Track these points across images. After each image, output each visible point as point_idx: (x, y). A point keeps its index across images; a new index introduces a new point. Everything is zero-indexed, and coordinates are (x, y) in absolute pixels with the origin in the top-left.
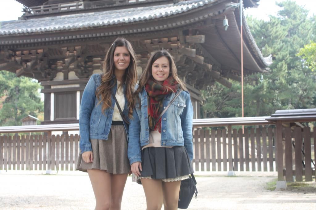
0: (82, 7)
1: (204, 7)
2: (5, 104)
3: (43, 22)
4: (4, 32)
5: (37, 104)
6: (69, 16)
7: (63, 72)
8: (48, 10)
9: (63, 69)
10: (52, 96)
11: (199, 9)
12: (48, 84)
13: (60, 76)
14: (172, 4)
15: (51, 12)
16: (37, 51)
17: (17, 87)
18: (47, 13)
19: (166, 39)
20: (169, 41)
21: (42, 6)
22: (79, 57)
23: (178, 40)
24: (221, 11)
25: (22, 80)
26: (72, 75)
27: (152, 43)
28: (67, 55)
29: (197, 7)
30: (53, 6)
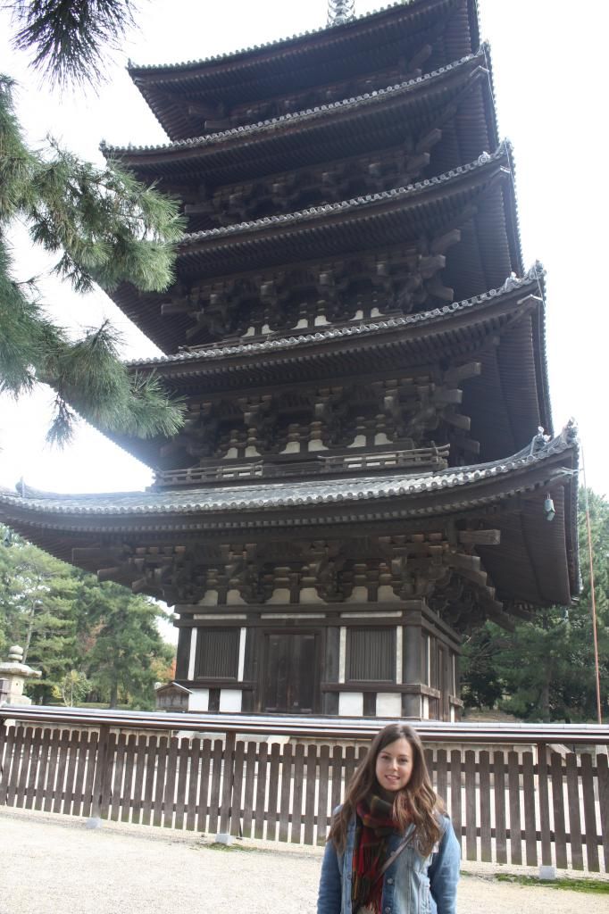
0: (259, 473)
1: (509, 475)
2: (101, 638)
3: (189, 497)
4: (122, 509)
5: (153, 642)
6: (236, 488)
7: (217, 590)
8: (199, 477)
9: (218, 584)
10: (194, 633)
11: (499, 478)
12: (189, 611)
13: (212, 598)
14: (431, 473)
15: (205, 481)
16: (174, 549)
17: (121, 610)
18: (198, 481)
19: (420, 536)
20: (427, 540)
21: (189, 470)
22: (250, 563)
23: (444, 539)
24: (542, 484)
25: (131, 599)
26: (234, 597)
27: (392, 542)
28: (230, 558)
29: (495, 474)
30: (207, 470)
